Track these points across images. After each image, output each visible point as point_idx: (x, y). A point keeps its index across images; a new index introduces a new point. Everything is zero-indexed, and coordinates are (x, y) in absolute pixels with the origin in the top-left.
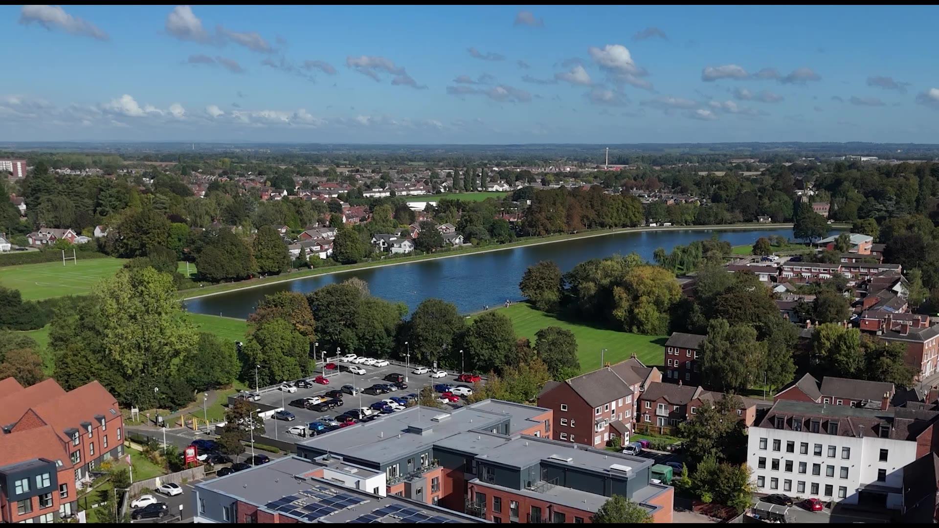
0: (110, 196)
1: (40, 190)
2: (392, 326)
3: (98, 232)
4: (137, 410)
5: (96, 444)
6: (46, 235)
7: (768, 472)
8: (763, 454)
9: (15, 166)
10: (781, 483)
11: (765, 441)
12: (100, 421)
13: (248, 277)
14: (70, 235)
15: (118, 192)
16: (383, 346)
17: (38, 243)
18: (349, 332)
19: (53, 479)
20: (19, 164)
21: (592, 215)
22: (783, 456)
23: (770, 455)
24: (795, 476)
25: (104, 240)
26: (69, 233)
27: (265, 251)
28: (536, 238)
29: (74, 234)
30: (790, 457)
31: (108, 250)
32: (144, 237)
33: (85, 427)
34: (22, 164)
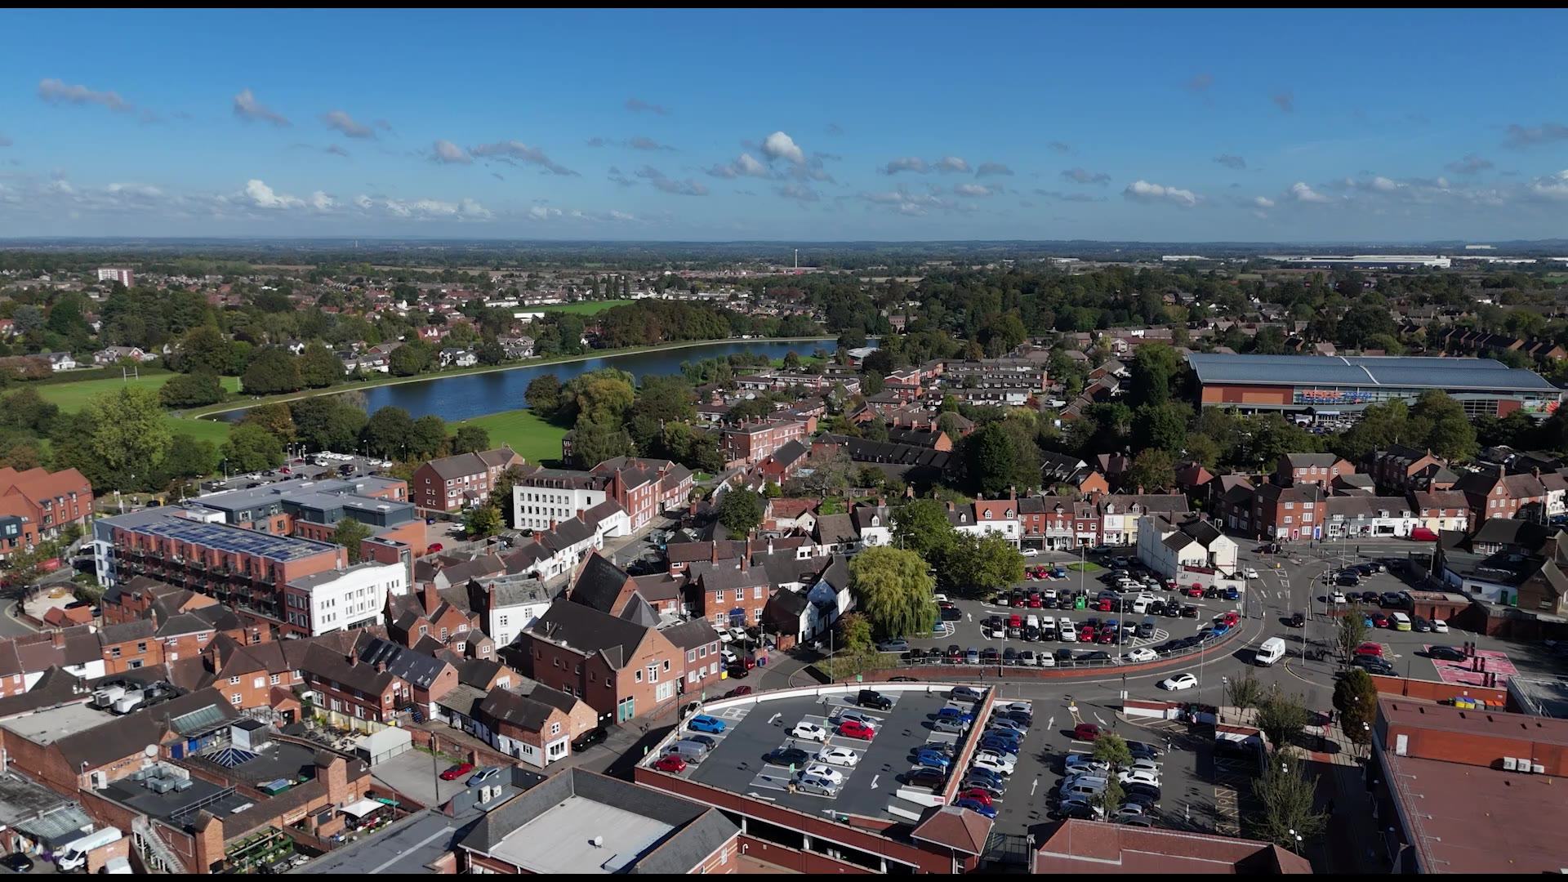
0: (185, 315)
1: (113, 309)
2: (358, 429)
3: (166, 350)
4: (118, 493)
5: (67, 511)
6: (113, 353)
7: (526, 515)
8: (522, 503)
9: (120, 274)
10: (527, 521)
11: (522, 495)
12: (71, 495)
13: (293, 391)
14: (136, 353)
15: (195, 310)
16: (348, 444)
17: (105, 360)
18: (323, 434)
19: (19, 529)
20: (125, 273)
21: (674, 328)
22: (534, 504)
23: (527, 504)
24: (541, 517)
25: (169, 357)
26: (135, 351)
27: (312, 367)
28: (612, 350)
29: (141, 352)
30: (537, 504)
31: (173, 366)
32: (207, 354)
33: (57, 499)
34: (128, 273)
